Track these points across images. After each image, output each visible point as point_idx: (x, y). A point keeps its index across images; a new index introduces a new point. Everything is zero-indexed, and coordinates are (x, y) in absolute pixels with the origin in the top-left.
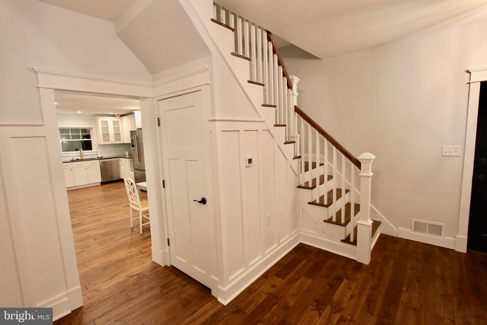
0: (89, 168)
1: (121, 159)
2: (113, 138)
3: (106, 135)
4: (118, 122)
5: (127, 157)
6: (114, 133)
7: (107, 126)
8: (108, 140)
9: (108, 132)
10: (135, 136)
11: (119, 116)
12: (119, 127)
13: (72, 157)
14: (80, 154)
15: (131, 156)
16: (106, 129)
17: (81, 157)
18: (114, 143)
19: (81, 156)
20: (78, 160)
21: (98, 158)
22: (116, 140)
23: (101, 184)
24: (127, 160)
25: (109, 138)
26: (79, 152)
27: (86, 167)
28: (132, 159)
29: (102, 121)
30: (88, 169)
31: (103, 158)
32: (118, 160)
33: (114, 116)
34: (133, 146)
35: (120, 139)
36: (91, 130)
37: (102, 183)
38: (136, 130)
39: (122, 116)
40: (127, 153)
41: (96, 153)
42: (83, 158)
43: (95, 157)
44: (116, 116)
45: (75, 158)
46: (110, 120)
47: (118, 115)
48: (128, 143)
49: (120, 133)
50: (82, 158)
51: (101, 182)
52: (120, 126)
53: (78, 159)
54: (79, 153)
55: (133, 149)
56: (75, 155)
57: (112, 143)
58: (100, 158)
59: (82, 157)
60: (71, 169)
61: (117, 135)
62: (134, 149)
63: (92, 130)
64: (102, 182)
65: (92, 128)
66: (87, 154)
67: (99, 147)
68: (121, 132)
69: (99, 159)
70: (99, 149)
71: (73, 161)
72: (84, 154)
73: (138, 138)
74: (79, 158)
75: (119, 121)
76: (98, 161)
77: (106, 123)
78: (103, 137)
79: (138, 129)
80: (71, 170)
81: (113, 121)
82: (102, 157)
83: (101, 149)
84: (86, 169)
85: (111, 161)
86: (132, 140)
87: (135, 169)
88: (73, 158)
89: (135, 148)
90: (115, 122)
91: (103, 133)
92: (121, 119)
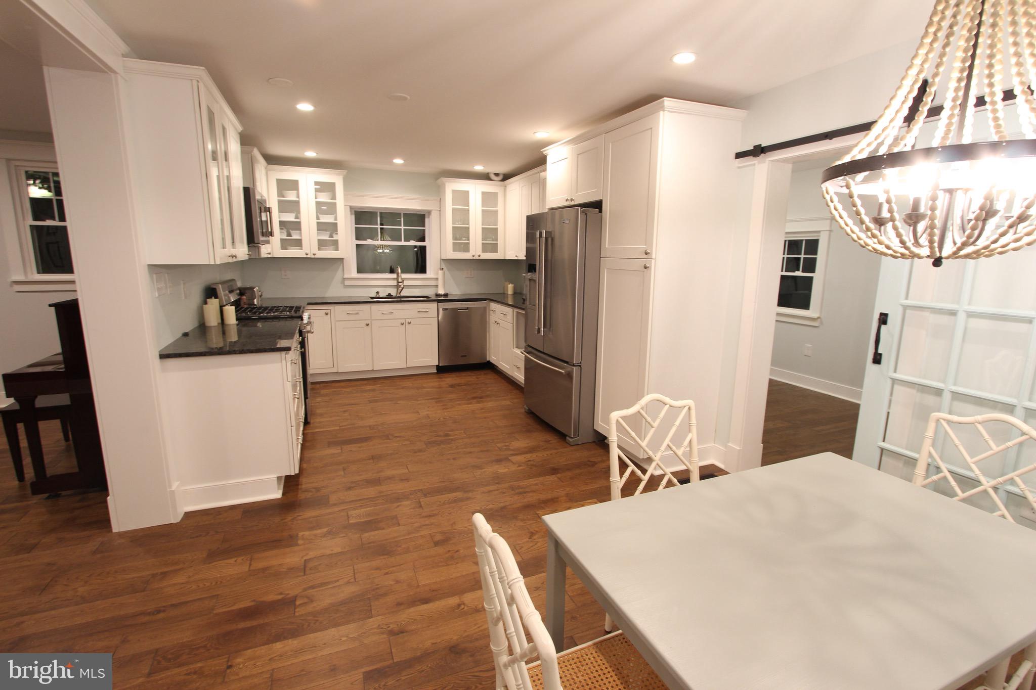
0: (410, 323)
1: (493, 306)
2: (480, 242)
3: (461, 234)
4: (495, 195)
5: (510, 302)
6: (483, 228)
7: (468, 207)
8: (466, 248)
9: (468, 224)
10: (541, 233)
11: (500, 178)
12: (496, 212)
13: (377, 290)
14: (395, 283)
15: (520, 302)
16: (462, 214)
17: (397, 290)
18: (479, 256)
19: (397, 286)
20: (390, 299)
21: (437, 295)
22: (485, 248)
23: (437, 370)
24: (509, 310)
25: (469, 243)
26: (394, 276)
27: (403, 321)
28: (523, 310)
29: (454, 191)
30: (408, 326)
31: (449, 298)
32: (485, 308)
33: (486, 177)
34: (532, 268)
35: (494, 248)
36: (429, 217)
37: (441, 370)
38: (547, 211)
39: (506, 177)
40: (510, 288)
41: (433, 283)
42: (403, 294)
43: (430, 292)
44: (493, 177)
45: (383, 293)
46: (475, 190)
47: (497, 175)
48: (516, 258)
49: (496, 229)
50: (400, 293)
51: (437, 365)
52: (500, 208)
53: (389, 296)
54: (394, 279)
55: (530, 280)
56: (383, 282)
57: (473, 256)
58: (443, 298)
59: (399, 291)
60: (368, 322)
61: (490, 235)
63: (430, 216)
64: (440, 365)
65: (429, 212)
66: (413, 282)
67: (443, 266)
68: (500, 227)
69: (440, 299)
70: (440, 272)
71: (375, 300)
72: (406, 283)
73: (549, 239)
74: (393, 292)
75: (499, 194)
76: (435, 305)
77: (463, 197)
78: (455, 238)
79: (551, 209)
80: (368, 325)
81: (483, 193)
82: (446, 295)
83: (447, 272)
84: (403, 326)
85: (467, 309)
86: (530, 248)
87: (529, 346)
88: (378, 293)
89: (536, 276)
90: (488, 198)
91: (453, 227)
92: (505, 187)
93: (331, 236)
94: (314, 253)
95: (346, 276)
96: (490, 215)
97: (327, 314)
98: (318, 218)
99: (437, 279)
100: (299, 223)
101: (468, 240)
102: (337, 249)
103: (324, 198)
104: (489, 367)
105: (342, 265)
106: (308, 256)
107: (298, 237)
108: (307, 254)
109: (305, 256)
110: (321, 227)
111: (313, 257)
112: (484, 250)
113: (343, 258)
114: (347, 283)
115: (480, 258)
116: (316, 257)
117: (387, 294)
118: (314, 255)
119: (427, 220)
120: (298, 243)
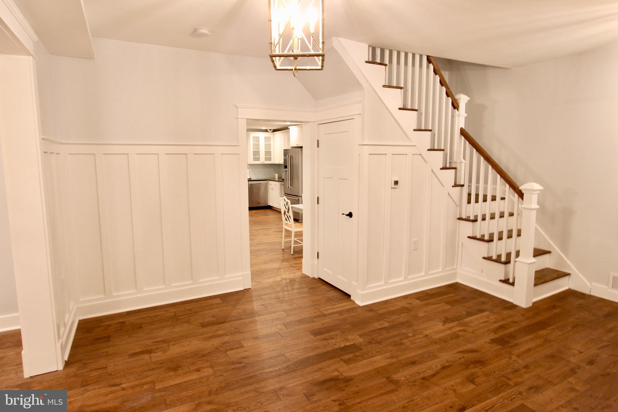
1: (270, 182)
2: (264, 157)
3: (256, 154)
4: (270, 138)
5: (277, 180)
6: (265, 151)
7: (259, 143)
8: (258, 159)
9: (259, 149)
10: (288, 156)
11: (272, 131)
12: (270, 144)
15: (281, 180)
16: (257, 146)
22: (266, 159)
24: (277, 183)
25: (259, 157)
28: (283, 182)
29: (254, 137)
31: (252, 179)
32: (267, 184)
33: (266, 131)
34: (286, 167)
35: (270, 159)
39: (275, 131)
40: (277, 176)
44: (269, 131)
46: (262, 136)
47: (270, 130)
48: (279, 163)
49: (271, 151)
52: (272, 142)
55: (285, 171)
57: (262, 163)
61: (268, 153)
62: (287, 171)
68: (272, 150)
70: (248, 169)
73: (291, 158)
77: (257, 139)
78: (254, 156)
79: (292, 147)
81: (265, 137)
82: (250, 179)
83: (250, 169)
85: (260, 184)
86: (285, 160)
87: (285, 193)
90: (267, 139)
91: (253, 151)
92: (274, 134)
96: (268, 146)
101: (259, 156)
104: (270, 208)
112: (266, 160)
115: (264, 163)
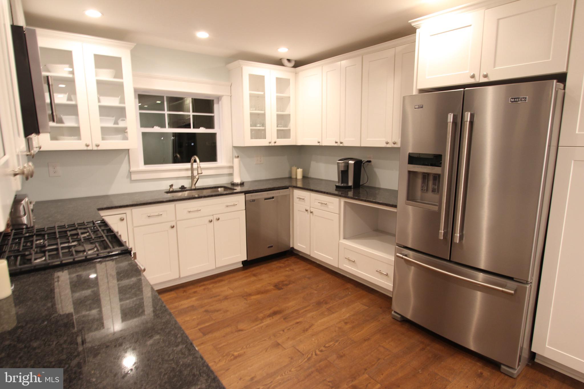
0: (218, 219)
1: (300, 194)
2: (275, 129)
3: (258, 121)
4: (287, 81)
6: (277, 115)
7: (262, 93)
8: (263, 134)
11: (293, 64)
12: (288, 98)
13: (170, 182)
14: (189, 174)
18: (275, 143)
22: (280, 134)
23: (243, 264)
24: (333, 200)
25: (265, 130)
26: (188, 166)
27: (211, 218)
30: (216, 223)
32: (289, 196)
33: (279, 62)
35: (287, 134)
36: (218, 103)
39: (298, 64)
40: (300, 171)
41: (226, 171)
44: (286, 62)
45: (177, 186)
46: (270, 75)
47: (289, 60)
49: (288, 116)
50: (195, 185)
51: (244, 261)
52: (291, 94)
53: (183, 188)
54: (187, 170)
57: (270, 143)
59: (193, 183)
60: (173, 224)
61: (284, 120)
63: (220, 102)
65: (219, 98)
68: (292, 113)
70: (235, 160)
72: (205, 173)
74: (187, 184)
75: (290, 81)
76: (242, 196)
80: (173, 227)
81: (277, 79)
82: (243, 183)
83: (242, 160)
84: (212, 224)
85: (273, 197)
88: (171, 186)
90: (281, 83)
91: (251, 114)
92: (296, 73)
93: (116, 123)
94: (98, 143)
95: (132, 169)
96: (283, 102)
97: (122, 220)
98: (99, 101)
99: (232, 167)
100: (75, 107)
101: (265, 126)
102: (126, 138)
103: (106, 75)
105: (127, 156)
106: (90, 148)
107: (73, 124)
108: (87, 146)
109: (85, 148)
110: (105, 111)
111: (95, 148)
112: (279, 137)
113: (128, 150)
114: (134, 177)
115: (276, 144)
116: (99, 148)
117: (180, 186)
118: (98, 146)
119: (216, 107)
120: (75, 132)
